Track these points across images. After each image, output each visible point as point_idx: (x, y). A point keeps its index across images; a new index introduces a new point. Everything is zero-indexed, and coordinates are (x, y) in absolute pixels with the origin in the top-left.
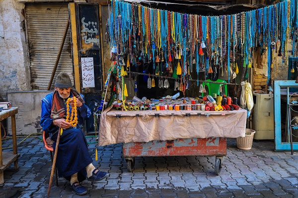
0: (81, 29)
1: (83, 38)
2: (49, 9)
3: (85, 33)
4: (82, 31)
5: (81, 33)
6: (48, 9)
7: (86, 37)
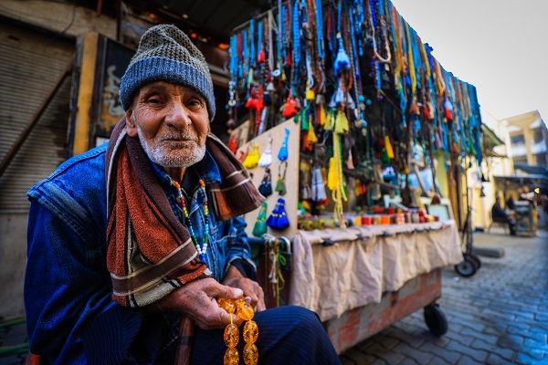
0: (106, 84)
1: (106, 102)
2: (16, 39)
3: (112, 94)
4: (107, 89)
5: (104, 92)
6: (11, 37)
7: (113, 102)
